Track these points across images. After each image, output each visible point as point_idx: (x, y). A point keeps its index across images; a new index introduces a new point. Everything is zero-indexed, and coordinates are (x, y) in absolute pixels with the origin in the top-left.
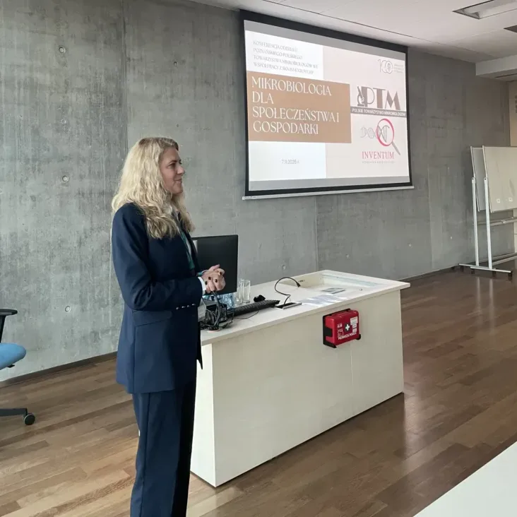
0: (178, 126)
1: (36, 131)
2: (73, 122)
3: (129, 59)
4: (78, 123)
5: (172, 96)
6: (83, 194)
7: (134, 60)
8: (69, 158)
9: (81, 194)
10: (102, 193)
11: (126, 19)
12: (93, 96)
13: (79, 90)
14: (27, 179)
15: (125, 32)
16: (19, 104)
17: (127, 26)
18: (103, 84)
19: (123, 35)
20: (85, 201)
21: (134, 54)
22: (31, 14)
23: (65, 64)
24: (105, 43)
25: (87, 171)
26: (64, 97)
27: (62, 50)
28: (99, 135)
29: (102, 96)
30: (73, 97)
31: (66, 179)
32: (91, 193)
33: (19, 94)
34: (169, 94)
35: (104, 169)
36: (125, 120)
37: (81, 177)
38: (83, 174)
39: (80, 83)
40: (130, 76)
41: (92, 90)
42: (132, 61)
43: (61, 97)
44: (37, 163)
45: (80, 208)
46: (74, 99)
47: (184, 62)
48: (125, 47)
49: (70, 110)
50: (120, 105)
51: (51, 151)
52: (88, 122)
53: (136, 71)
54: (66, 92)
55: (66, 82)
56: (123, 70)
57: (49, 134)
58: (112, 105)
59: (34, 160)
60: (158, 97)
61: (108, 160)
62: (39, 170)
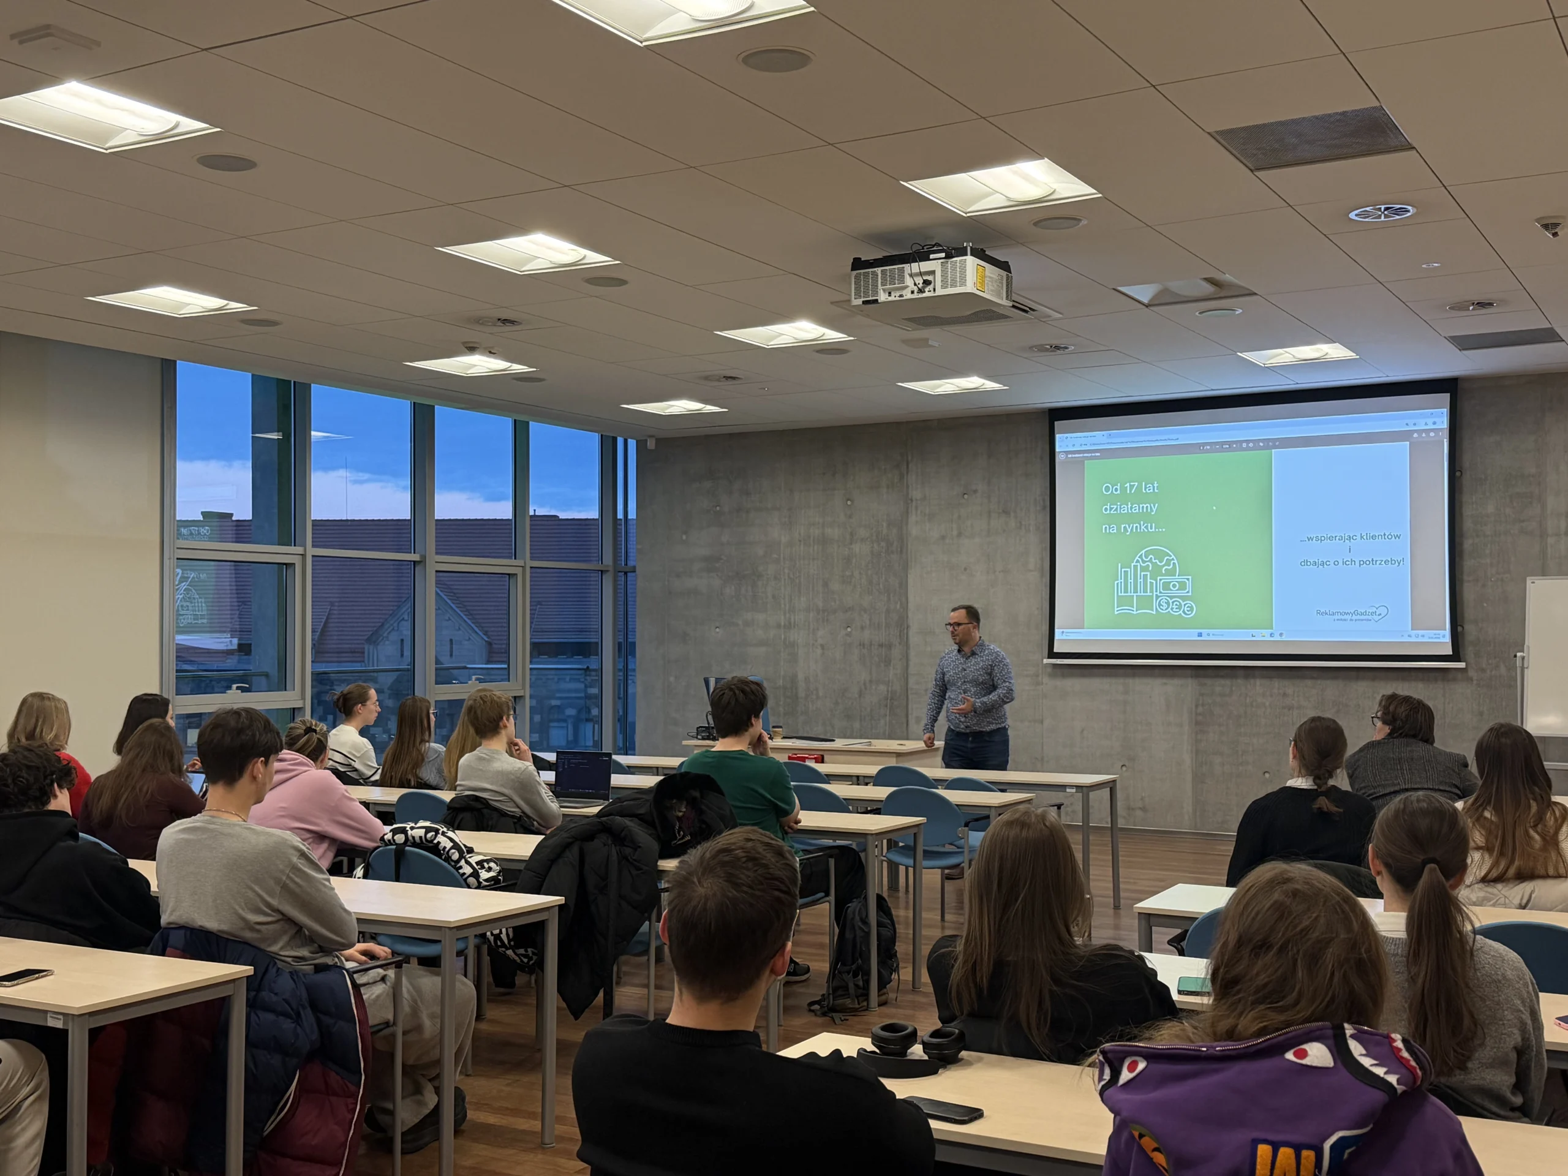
0: (965, 569)
1: (826, 584)
2: (856, 573)
3: (912, 500)
4: (860, 573)
5: (960, 535)
6: (864, 645)
7: (916, 500)
8: (851, 609)
9: (862, 645)
10: (881, 645)
11: (910, 458)
12: (875, 545)
13: (862, 540)
14: (818, 629)
15: (907, 473)
16: (814, 559)
17: (910, 466)
18: (885, 531)
19: (905, 477)
20: (865, 651)
21: (916, 494)
22: (824, 474)
23: (850, 517)
24: (888, 487)
25: (868, 622)
26: (849, 549)
27: (849, 503)
28: (879, 584)
29: (883, 544)
30: (857, 548)
31: (849, 629)
32: (871, 645)
33: (814, 550)
34: (955, 533)
35: (884, 620)
36: (906, 568)
37: (862, 628)
38: (864, 624)
39: (862, 533)
40: (913, 518)
41: (874, 538)
42: (914, 504)
43: (847, 549)
44: (826, 614)
45: (860, 659)
46: (857, 550)
47: (975, 491)
48: (908, 487)
49: (854, 561)
50: (901, 551)
51: (837, 602)
52: (870, 572)
53: (919, 512)
54: (851, 544)
55: (852, 534)
56: (907, 512)
57: (835, 586)
58: (892, 552)
59: (824, 611)
60: (943, 538)
61: (888, 611)
62: (827, 620)
